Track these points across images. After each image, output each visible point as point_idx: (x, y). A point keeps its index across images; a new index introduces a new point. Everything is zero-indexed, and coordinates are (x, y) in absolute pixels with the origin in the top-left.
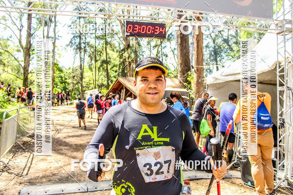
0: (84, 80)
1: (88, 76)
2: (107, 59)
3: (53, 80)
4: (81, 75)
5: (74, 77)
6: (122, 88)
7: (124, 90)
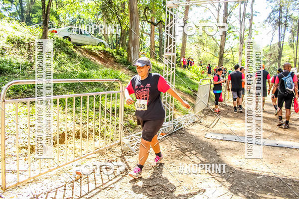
0: (282, 58)
1: (288, 54)
4: (279, 53)
5: (271, 55)
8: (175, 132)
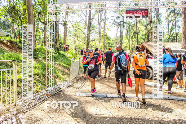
0: (123, 45)
1: (126, 42)
2: (137, 31)
3: (104, 45)
4: (121, 41)
5: (116, 43)
6: (145, 49)
7: (146, 50)
8: (56, 93)
